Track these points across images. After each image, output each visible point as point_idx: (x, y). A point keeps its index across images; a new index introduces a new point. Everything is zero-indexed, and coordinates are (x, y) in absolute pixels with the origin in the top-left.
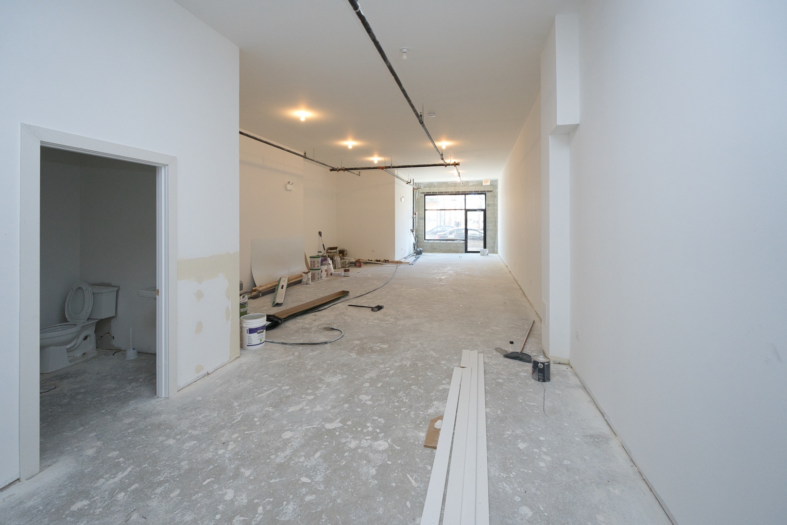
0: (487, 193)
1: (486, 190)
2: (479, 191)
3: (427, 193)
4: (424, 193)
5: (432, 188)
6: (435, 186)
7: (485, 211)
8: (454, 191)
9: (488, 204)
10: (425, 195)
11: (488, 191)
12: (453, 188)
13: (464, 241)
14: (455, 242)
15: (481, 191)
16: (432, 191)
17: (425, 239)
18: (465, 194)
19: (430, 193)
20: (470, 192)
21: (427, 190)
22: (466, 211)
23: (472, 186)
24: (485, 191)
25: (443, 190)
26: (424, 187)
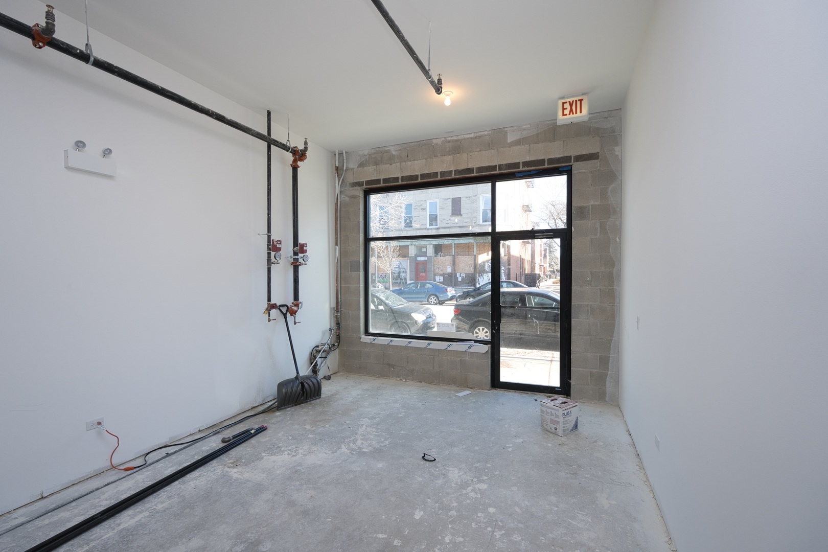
0: (577, 167)
1: (573, 153)
2: (542, 162)
3: (368, 182)
4: (360, 184)
5: (383, 166)
6: (391, 160)
7: (565, 236)
8: (452, 169)
9: (582, 209)
10: (367, 193)
11: (579, 158)
12: (448, 158)
13: (486, 348)
14: (455, 346)
15: (551, 161)
16: (382, 177)
17: (367, 332)
18: (492, 176)
19: (378, 181)
20: (510, 166)
21: (370, 174)
22: (497, 238)
23: (519, 142)
24: (568, 159)
25: (417, 168)
26: (361, 165)
